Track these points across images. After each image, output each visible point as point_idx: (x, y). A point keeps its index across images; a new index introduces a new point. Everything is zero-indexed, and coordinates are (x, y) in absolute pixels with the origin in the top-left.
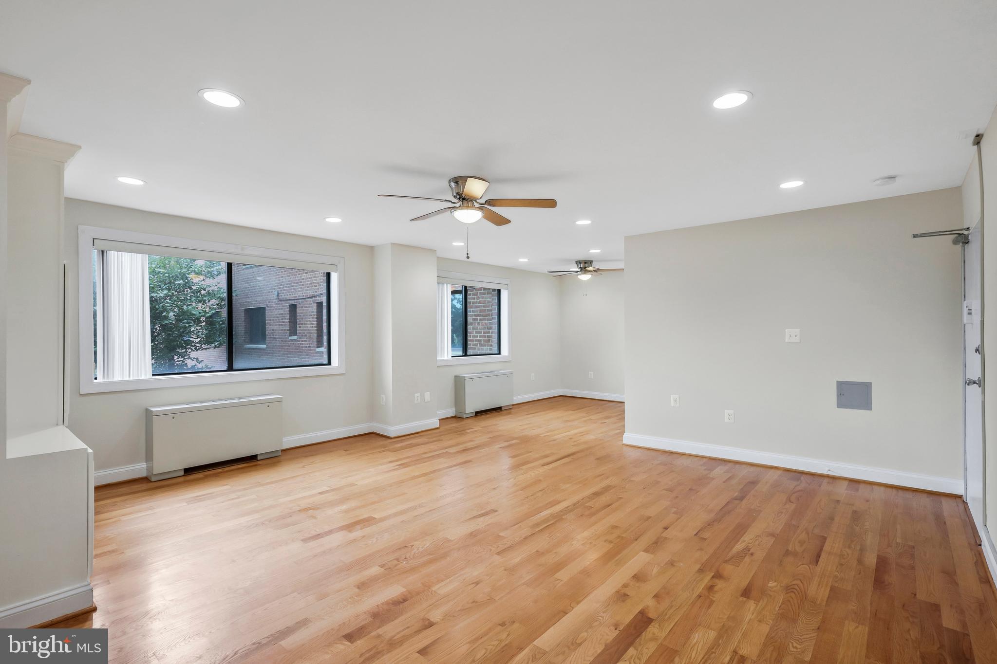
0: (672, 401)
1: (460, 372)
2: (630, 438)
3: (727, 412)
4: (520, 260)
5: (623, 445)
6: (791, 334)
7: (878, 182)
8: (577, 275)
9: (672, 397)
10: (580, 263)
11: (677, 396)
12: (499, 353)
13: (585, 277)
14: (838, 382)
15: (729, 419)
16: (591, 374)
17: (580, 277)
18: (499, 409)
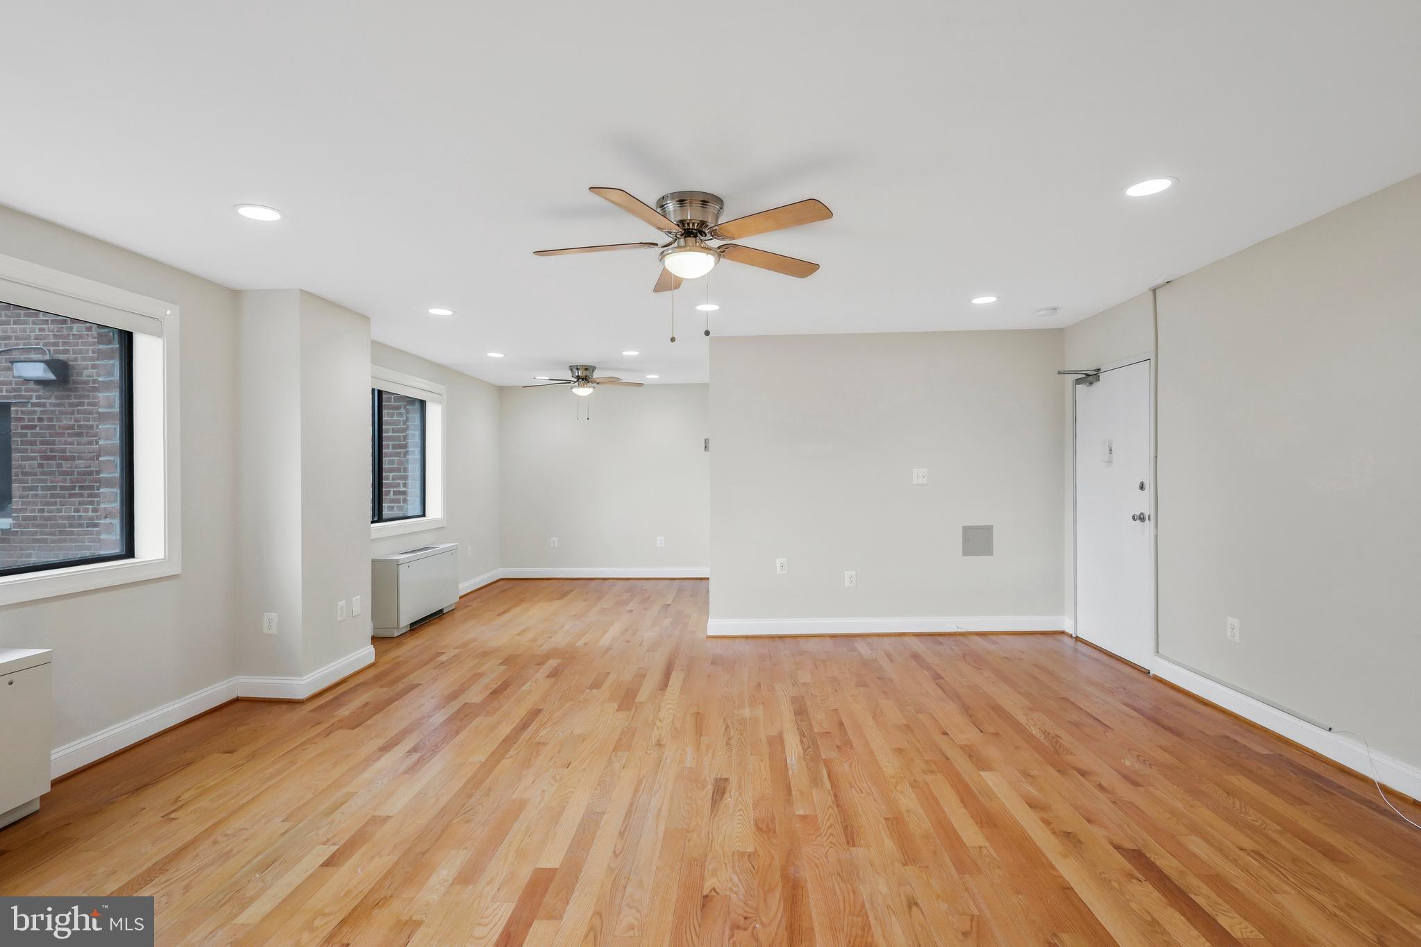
0: (778, 567)
1: (384, 552)
2: (717, 625)
3: (847, 574)
4: (490, 354)
5: (707, 637)
6: (919, 475)
7: (1043, 312)
8: (572, 388)
9: (778, 561)
10: (578, 369)
11: (785, 560)
12: (424, 515)
13: (584, 391)
14: (963, 527)
15: (851, 582)
16: (554, 542)
17: (575, 390)
18: (438, 615)
